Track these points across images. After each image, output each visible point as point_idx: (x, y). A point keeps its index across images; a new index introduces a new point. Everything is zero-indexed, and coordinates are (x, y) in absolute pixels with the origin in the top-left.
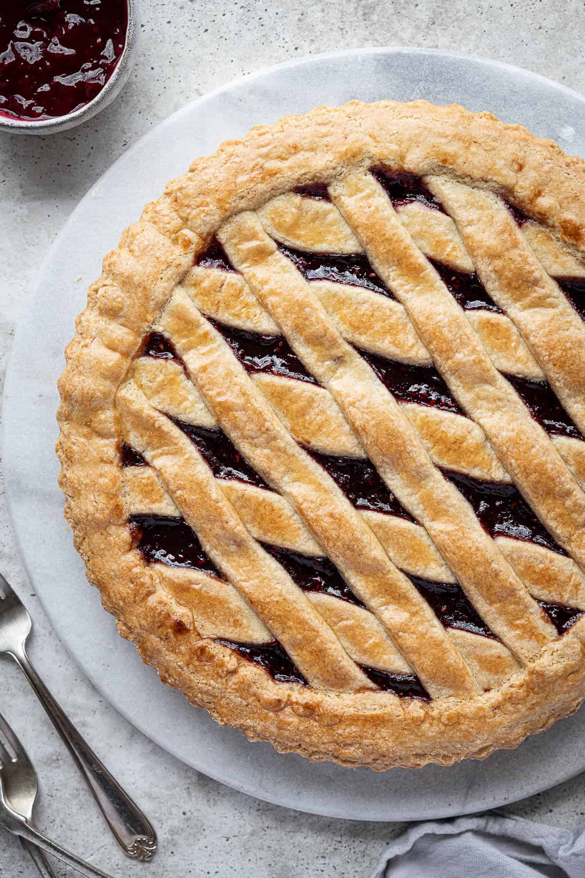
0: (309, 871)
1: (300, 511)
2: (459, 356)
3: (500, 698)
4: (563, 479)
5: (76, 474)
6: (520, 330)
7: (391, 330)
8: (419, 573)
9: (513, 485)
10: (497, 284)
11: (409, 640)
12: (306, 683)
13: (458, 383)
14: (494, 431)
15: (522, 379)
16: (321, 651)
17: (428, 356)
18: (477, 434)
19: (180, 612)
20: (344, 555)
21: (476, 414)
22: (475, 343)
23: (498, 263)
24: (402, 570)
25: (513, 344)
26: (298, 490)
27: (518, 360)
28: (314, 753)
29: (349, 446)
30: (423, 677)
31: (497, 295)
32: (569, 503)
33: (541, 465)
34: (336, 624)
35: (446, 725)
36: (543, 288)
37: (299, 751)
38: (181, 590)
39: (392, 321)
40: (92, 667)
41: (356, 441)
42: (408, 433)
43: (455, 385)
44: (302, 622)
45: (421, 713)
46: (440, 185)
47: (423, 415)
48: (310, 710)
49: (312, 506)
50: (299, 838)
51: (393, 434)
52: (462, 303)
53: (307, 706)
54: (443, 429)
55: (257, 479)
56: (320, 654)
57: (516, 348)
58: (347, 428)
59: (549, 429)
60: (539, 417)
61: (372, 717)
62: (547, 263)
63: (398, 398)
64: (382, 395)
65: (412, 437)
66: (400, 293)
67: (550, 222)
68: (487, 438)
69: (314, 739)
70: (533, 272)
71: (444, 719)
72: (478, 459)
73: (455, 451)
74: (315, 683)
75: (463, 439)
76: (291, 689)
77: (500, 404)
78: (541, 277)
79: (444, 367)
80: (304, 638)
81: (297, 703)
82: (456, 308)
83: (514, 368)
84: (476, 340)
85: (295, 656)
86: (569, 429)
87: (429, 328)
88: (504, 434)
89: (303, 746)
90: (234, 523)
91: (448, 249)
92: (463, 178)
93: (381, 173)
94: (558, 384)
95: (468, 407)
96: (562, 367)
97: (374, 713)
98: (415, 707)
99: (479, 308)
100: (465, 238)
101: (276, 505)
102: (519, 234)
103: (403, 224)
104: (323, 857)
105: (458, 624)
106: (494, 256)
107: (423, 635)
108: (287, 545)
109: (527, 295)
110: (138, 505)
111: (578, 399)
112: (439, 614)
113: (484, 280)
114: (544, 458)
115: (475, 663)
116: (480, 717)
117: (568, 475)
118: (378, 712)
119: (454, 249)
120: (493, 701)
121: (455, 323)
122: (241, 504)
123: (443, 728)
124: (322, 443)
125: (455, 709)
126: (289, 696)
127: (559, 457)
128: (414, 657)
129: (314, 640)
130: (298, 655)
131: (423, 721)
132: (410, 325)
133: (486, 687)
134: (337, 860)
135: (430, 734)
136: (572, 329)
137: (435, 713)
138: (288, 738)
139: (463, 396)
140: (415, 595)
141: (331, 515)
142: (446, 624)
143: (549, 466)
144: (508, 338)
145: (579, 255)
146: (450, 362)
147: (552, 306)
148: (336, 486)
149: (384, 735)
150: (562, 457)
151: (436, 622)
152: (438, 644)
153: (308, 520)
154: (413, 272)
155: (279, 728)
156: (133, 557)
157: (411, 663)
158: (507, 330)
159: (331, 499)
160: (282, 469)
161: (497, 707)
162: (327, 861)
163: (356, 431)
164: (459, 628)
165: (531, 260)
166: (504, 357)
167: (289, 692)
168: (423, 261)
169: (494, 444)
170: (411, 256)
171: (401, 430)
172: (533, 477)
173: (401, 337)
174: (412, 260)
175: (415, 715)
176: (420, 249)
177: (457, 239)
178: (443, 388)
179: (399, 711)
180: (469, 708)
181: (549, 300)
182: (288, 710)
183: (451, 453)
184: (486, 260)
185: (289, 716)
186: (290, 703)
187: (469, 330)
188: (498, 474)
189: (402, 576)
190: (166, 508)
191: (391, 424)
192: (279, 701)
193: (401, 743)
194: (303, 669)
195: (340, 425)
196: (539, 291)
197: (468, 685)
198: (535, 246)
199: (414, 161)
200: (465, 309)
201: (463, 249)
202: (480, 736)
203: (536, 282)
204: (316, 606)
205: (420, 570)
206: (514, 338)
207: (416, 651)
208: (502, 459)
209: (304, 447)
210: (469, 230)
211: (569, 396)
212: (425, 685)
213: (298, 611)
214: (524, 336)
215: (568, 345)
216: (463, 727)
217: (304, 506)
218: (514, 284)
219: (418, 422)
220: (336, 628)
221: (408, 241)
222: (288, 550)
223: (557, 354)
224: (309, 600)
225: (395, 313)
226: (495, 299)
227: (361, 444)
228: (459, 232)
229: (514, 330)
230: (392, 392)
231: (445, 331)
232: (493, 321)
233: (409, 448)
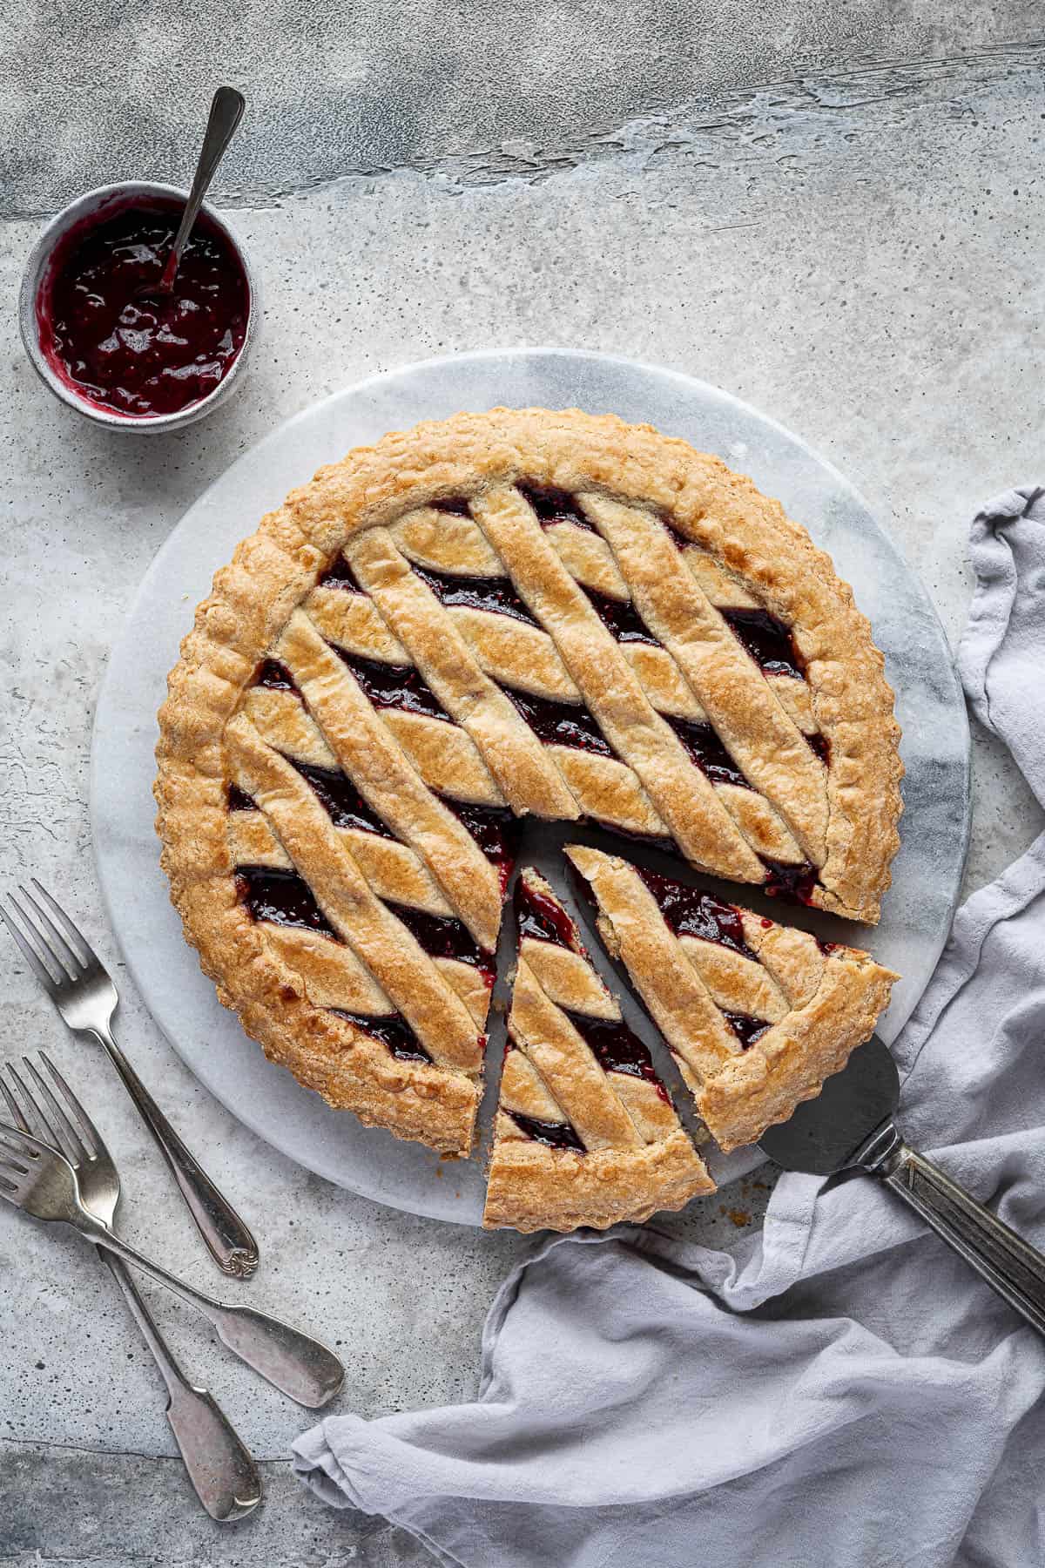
0: (436, 1291)
1: (428, 864)
2: (611, 693)
3: (664, 1152)
4: (725, 831)
5: (175, 817)
6: (680, 666)
7: (536, 663)
8: (576, 1008)
9: (671, 839)
10: (654, 614)
11: (564, 1083)
12: (431, 1061)
13: (611, 723)
14: (649, 777)
15: (682, 720)
16: (449, 1023)
17: (577, 693)
18: (631, 779)
19: (290, 977)
20: (477, 914)
21: (631, 758)
22: (628, 679)
23: (656, 591)
24: (557, 1004)
25: (672, 681)
26: (428, 841)
27: (677, 699)
28: (437, 1141)
29: (487, 792)
30: (578, 1126)
31: (654, 627)
32: (732, 858)
33: (702, 815)
34: (466, 994)
35: (602, 1181)
36: (705, 619)
37: (420, 1139)
38: (292, 952)
39: (537, 653)
40: (189, 1048)
41: (494, 788)
42: (553, 778)
43: (606, 724)
44: (427, 991)
45: (575, 1166)
46: (594, 504)
47: (570, 758)
48: (435, 1091)
49: (443, 858)
50: (424, 1252)
51: (536, 780)
52: (615, 633)
53: (431, 1087)
54: (593, 774)
55: (383, 827)
56: (447, 1027)
57: (675, 685)
58: (484, 772)
59: (712, 776)
60: (700, 762)
61: (519, 1169)
62: (710, 592)
63: (544, 740)
64: (525, 736)
65: (558, 784)
66: (547, 622)
67: (713, 546)
68: (643, 785)
69: (438, 1124)
70: (693, 601)
71: (600, 1174)
72: (633, 808)
73: (606, 799)
74: (441, 1061)
75: (616, 786)
76: (414, 1068)
77: (656, 747)
78: (703, 608)
79: (595, 704)
80: (430, 1008)
81: (420, 1083)
82: (608, 640)
83: (672, 707)
84: (631, 675)
85: (419, 1029)
86: (733, 776)
87: (579, 661)
88: (661, 780)
89: (426, 1133)
90: (353, 874)
91: (601, 574)
92: (618, 497)
93: (527, 488)
94: (720, 726)
95: (621, 750)
96: (725, 707)
97: (521, 1164)
98: (568, 1159)
99: (635, 641)
100: (620, 563)
101: (402, 858)
102: (680, 560)
103: (552, 545)
104: (452, 1275)
105: (621, 1067)
106: (651, 583)
107: (579, 1078)
108: (414, 903)
109: (687, 628)
110: (244, 854)
111: (744, 742)
112: (599, 1056)
113: (640, 610)
114: (704, 808)
115: (638, 1111)
116: (640, 1172)
117: (732, 828)
118: (526, 1163)
119: (607, 575)
120: (656, 1154)
121: (606, 655)
122: (362, 855)
123: (598, 1183)
124: (456, 788)
125: (612, 1163)
126: (411, 1075)
127: (721, 806)
128: (568, 1103)
129: (441, 1011)
130: (422, 1029)
131: (576, 1176)
132: (558, 658)
133: (649, 1139)
134: (468, 1279)
135: (584, 1190)
136: (737, 665)
137: (590, 1167)
138: (408, 1123)
139: (617, 738)
140: (571, 1032)
141: (464, 870)
142: (607, 1068)
143: (711, 817)
144: (667, 674)
145: (745, 584)
146: (601, 699)
147: (715, 639)
148: (470, 837)
149: (532, 1189)
150: (726, 807)
151: (595, 1064)
152: (597, 1089)
153: (437, 875)
154: (561, 598)
155: (399, 1112)
156: (238, 914)
157: (564, 1110)
158: (666, 665)
159: (464, 852)
160: (411, 816)
161: (659, 1162)
162: (456, 1279)
163: (495, 776)
164: (621, 1072)
165: (692, 588)
166: (662, 695)
167: (411, 1071)
168: (572, 586)
169: (649, 792)
170: (560, 581)
171: (545, 775)
172: (692, 829)
173: (548, 671)
174: (561, 585)
175: (568, 1168)
176: (570, 573)
177: (611, 564)
178: (594, 728)
179: (550, 1164)
180: (629, 1161)
181: (712, 633)
182: (410, 1090)
183: (602, 801)
184: (642, 587)
185: (410, 1098)
186: (411, 1083)
187: (622, 664)
188: (654, 826)
189: (557, 1011)
190: (276, 858)
191: (534, 769)
192: (400, 1080)
193: (552, 1200)
194: (427, 1044)
195: (477, 769)
196: (702, 623)
197: (628, 1135)
198: (697, 573)
199: (565, 476)
200: (619, 641)
201: (618, 574)
202: (640, 1194)
203: (697, 613)
204: (444, 974)
205: (577, 1004)
206: (674, 674)
207: (571, 1096)
208: (658, 809)
209: (435, 793)
210: (624, 554)
211: (734, 740)
212: (580, 1134)
213: (423, 978)
214: (684, 672)
215: (733, 682)
216: (621, 1183)
217: (434, 858)
218: (673, 614)
219: (566, 767)
220: (466, 998)
221: (557, 563)
222: (414, 909)
223: (720, 692)
224: (436, 965)
225: (541, 644)
226: (652, 630)
227: (500, 791)
228: (614, 555)
229: (674, 665)
230: (537, 733)
231: (596, 664)
232: (650, 655)
233: (554, 796)
